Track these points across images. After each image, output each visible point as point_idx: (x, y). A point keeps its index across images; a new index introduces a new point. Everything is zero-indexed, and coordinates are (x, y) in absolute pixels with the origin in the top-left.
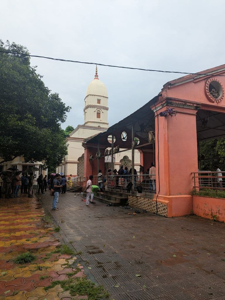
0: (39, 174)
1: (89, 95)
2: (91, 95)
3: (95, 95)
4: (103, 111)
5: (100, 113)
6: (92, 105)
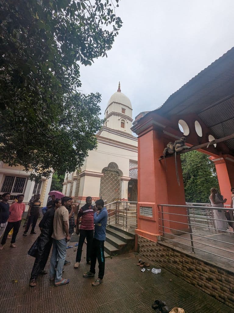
0: (34, 192)
1: (114, 102)
2: (115, 102)
3: (119, 104)
4: (128, 121)
5: (124, 123)
6: (116, 113)
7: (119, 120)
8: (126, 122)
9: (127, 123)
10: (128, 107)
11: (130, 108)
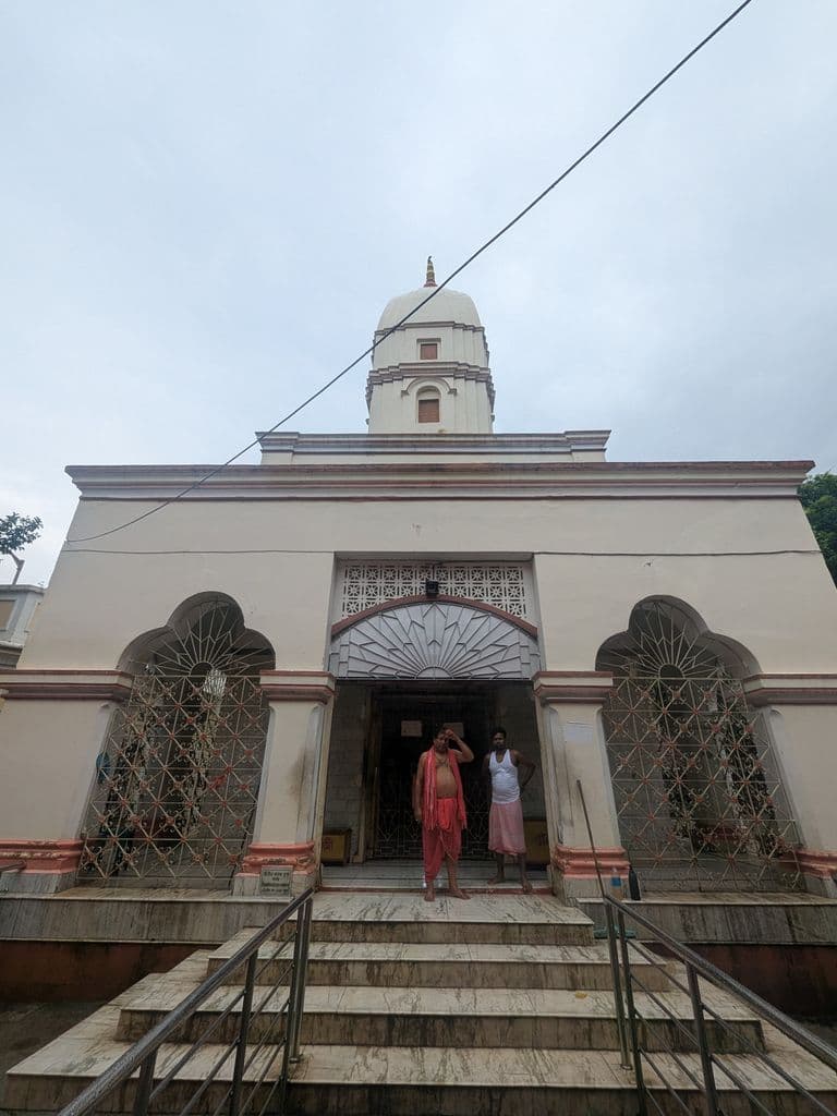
2: (383, 332)
3: (403, 328)
4: (457, 383)
5: (437, 401)
6: (387, 369)
7: (405, 393)
8: (444, 391)
9: (453, 392)
10: (454, 325)
11: (465, 328)
